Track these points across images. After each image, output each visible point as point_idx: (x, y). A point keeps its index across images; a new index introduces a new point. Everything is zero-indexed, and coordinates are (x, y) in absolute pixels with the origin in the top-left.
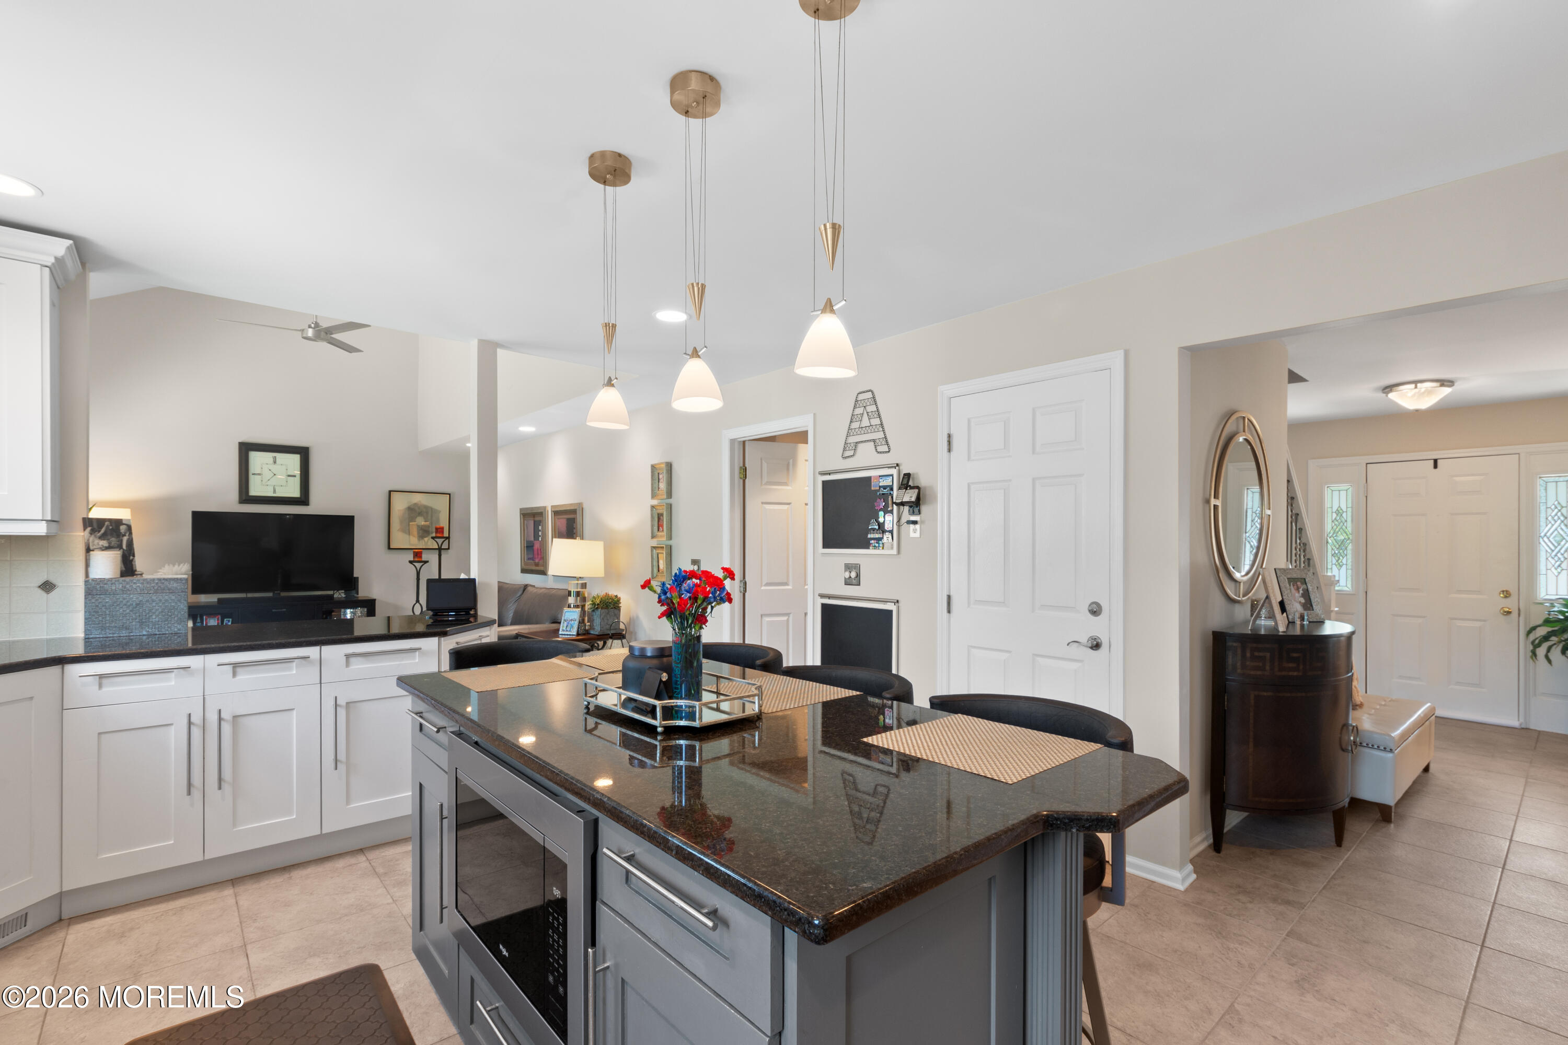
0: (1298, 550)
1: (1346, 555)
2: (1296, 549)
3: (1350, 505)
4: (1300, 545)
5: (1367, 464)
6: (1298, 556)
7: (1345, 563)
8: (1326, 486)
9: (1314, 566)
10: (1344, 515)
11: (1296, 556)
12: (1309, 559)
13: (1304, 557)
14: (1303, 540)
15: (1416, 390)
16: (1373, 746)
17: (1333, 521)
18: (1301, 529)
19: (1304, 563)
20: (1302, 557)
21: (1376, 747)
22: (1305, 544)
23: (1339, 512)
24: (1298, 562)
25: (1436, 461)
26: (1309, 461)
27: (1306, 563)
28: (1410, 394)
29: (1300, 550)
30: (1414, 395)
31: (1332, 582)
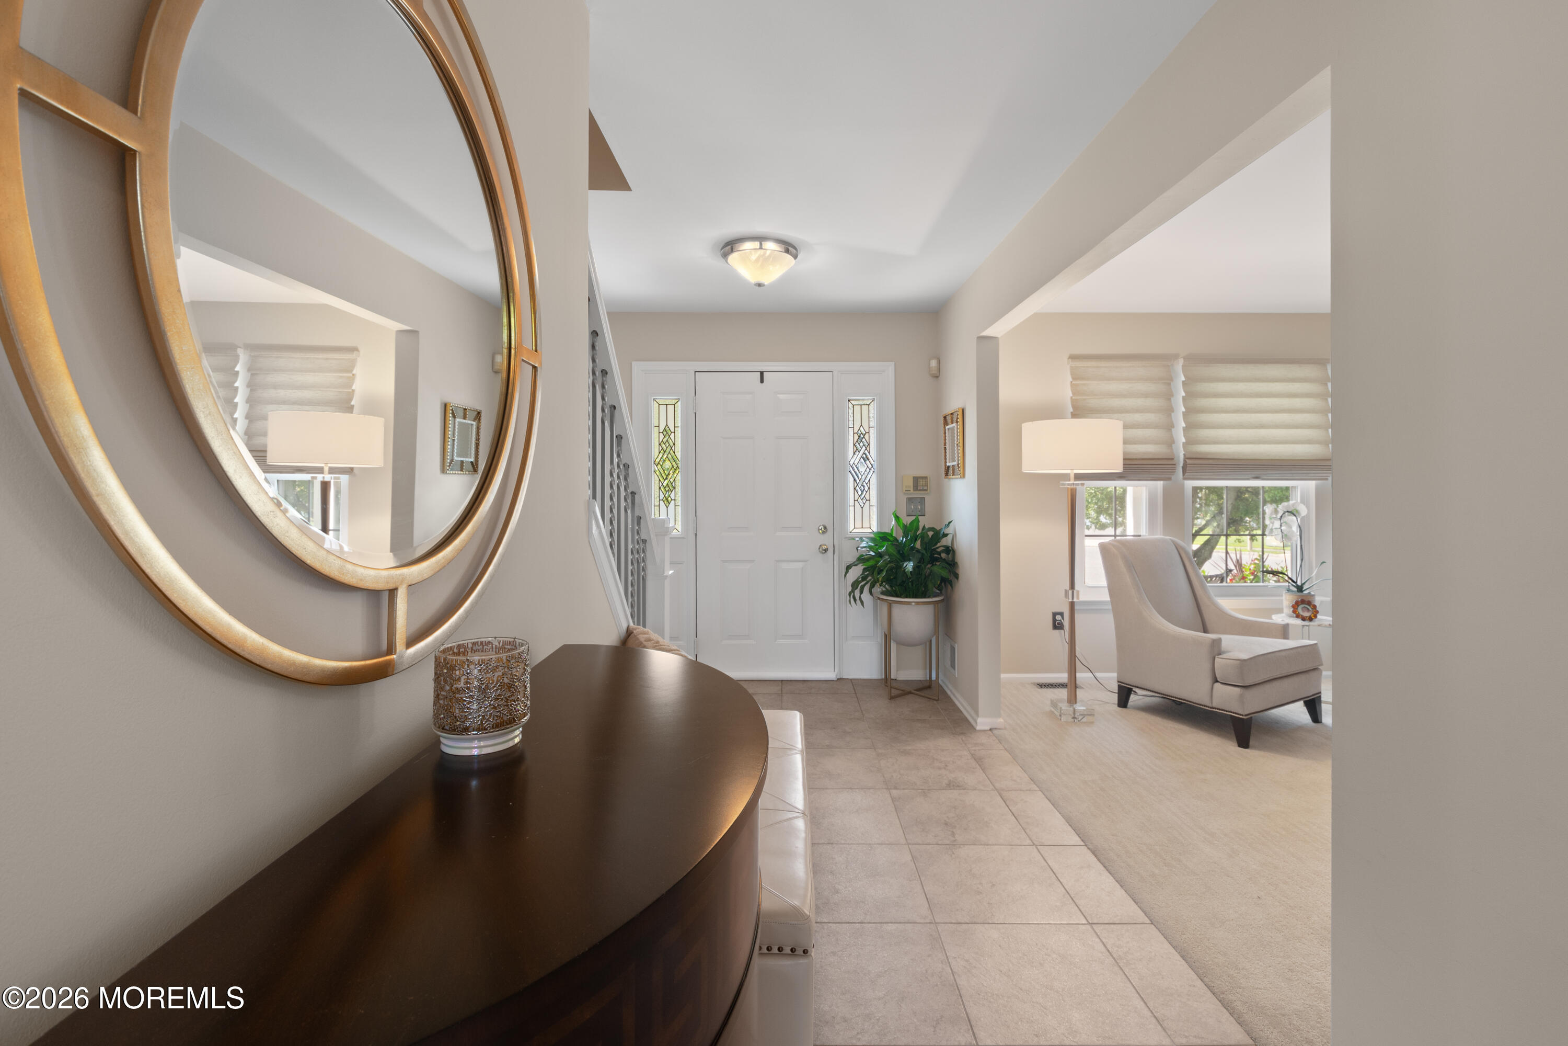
0: (615, 475)
1: (675, 488)
2: (611, 475)
3: (679, 424)
4: (618, 467)
5: (695, 372)
6: (615, 487)
7: (673, 498)
8: (653, 398)
9: (642, 504)
10: (672, 436)
11: (611, 487)
12: (633, 493)
13: (626, 490)
14: (625, 459)
15: (761, 252)
16: (780, 949)
17: (660, 444)
18: (619, 438)
19: (626, 500)
20: (622, 489)
21: (787, 950)
22: (626, 466)
23: (666, 432)
24: (615, 499)
25: (762, 373)
26: (634, 363)
27: (629, 501)
28: (754, 257)
29: (618, 477)
30: (757, 260)
31: (663, 529)
